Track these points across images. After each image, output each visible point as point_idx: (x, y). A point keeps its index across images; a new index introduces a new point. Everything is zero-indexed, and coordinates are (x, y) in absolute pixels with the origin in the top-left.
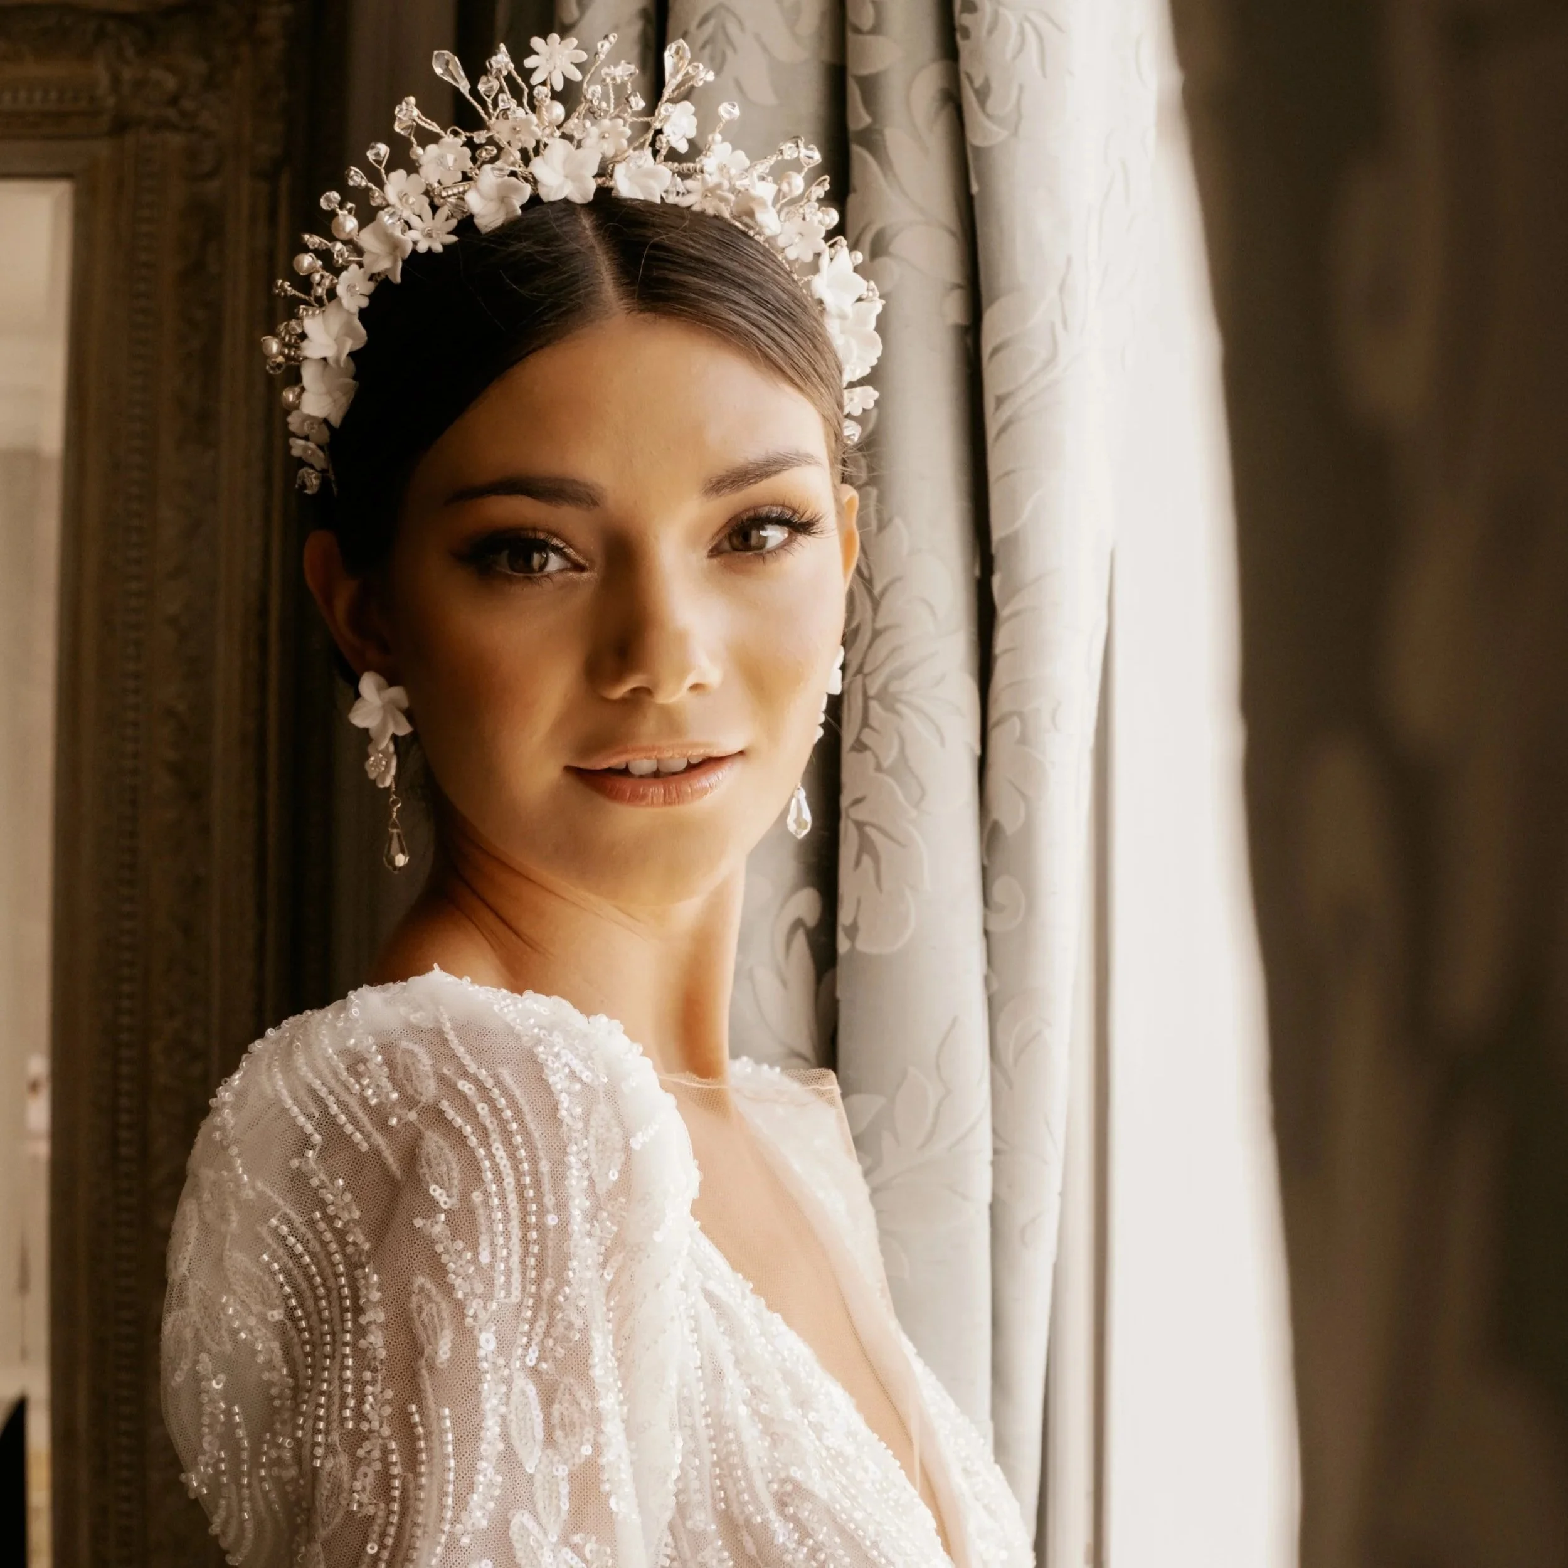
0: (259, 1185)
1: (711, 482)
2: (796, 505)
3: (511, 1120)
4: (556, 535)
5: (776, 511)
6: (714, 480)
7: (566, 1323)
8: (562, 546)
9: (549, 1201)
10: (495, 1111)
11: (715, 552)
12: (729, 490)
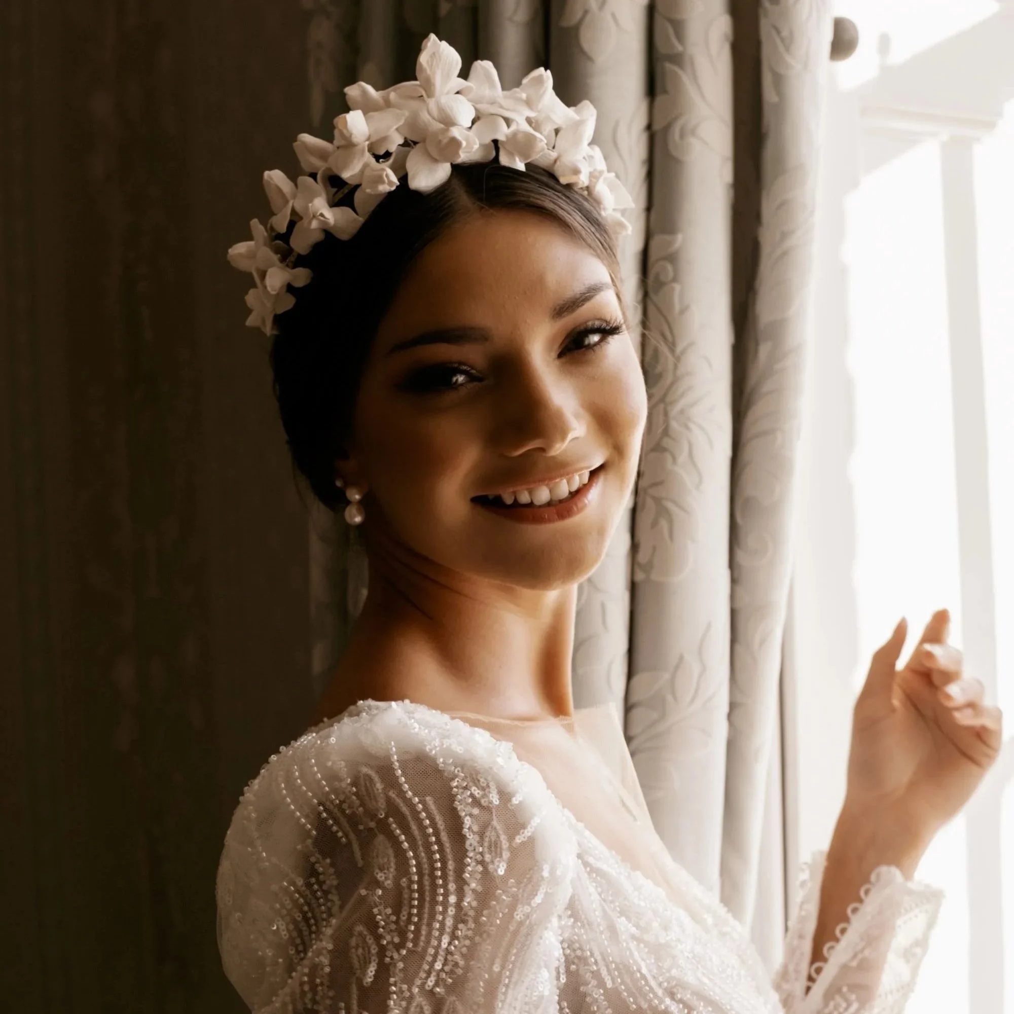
0: (274, 860)
1: (555, 309)
2: (608, 319)
3: (431, 835)
4: (465, 364)
5: (597, 324)
6: (558, 307)
7: (453, 963)
8: (469, 369)
9: (452, 886)
10: (422, 828)
11: (560, 356)
12: (566, 313)
